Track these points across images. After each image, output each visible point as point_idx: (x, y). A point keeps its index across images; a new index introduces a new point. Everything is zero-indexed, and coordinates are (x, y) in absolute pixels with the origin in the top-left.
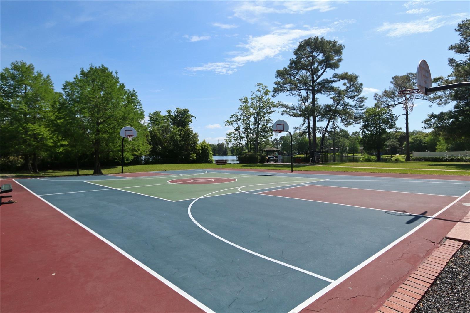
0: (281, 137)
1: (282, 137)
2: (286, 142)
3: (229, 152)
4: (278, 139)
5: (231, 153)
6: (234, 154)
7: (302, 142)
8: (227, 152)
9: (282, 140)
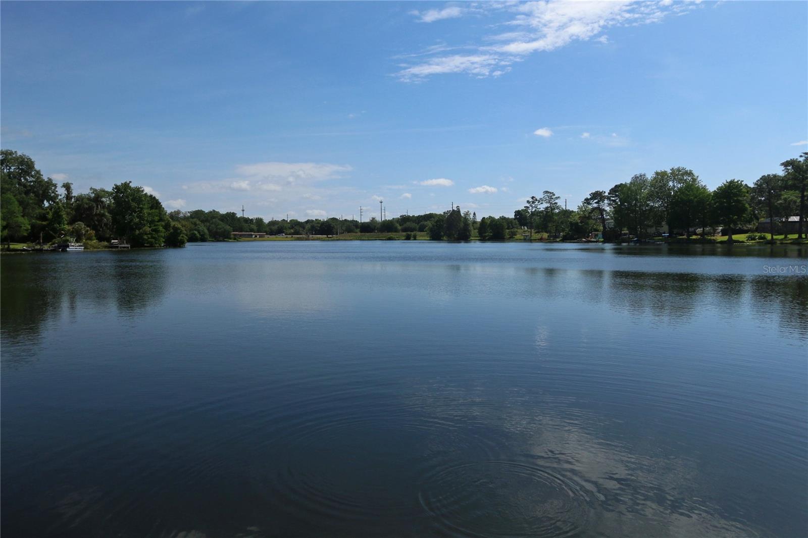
0: (613, 186)
1: (616, 186)
2: (630, 203)
3: (474, 232)
4: (606, 194)
5: (479, 234)
6: (486, 236)
7: (685, 198)
8: (469, 231)
9: (616, 196)
